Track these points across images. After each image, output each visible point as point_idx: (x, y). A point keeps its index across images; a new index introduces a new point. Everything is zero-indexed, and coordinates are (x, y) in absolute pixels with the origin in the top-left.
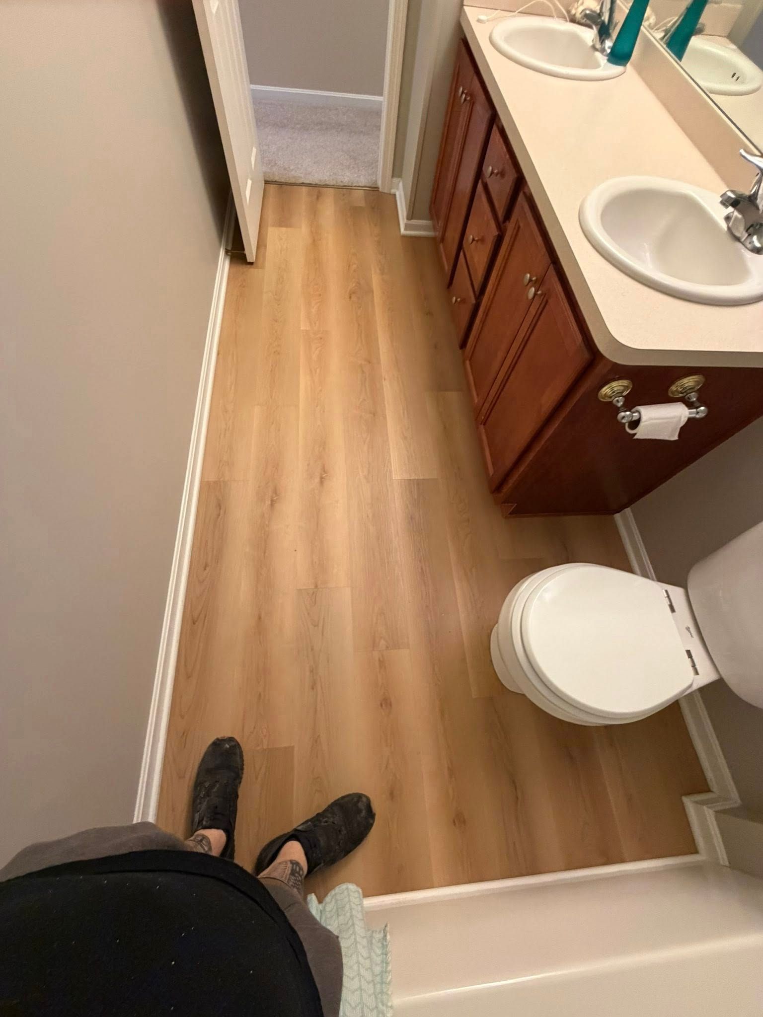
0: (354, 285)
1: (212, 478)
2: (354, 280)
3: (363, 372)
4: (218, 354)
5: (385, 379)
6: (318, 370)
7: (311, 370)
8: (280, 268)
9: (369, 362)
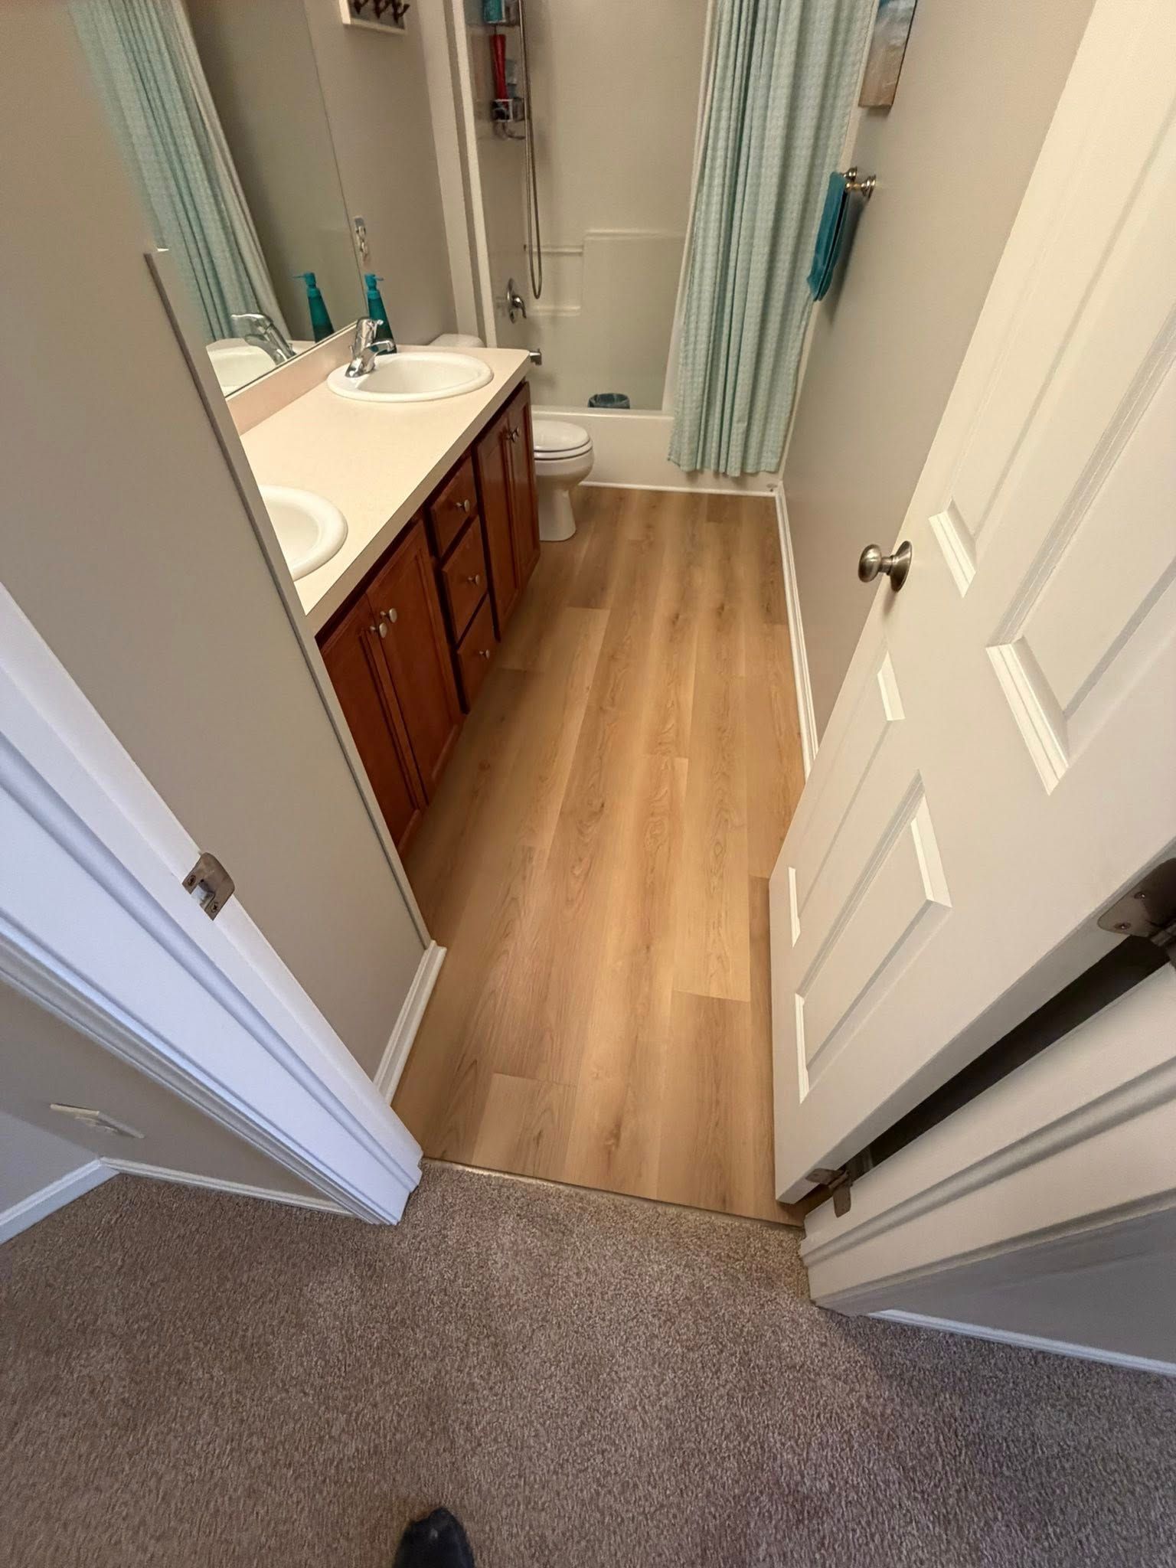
0: (590, 830)
1: (778, 627)
2: (588, 840)
3: (613, 699)
4: (799, 734)
5: (588, 688)
6: (669, 705)
7: (679, 707)
8: (722, 877)
9: (601, 708)
